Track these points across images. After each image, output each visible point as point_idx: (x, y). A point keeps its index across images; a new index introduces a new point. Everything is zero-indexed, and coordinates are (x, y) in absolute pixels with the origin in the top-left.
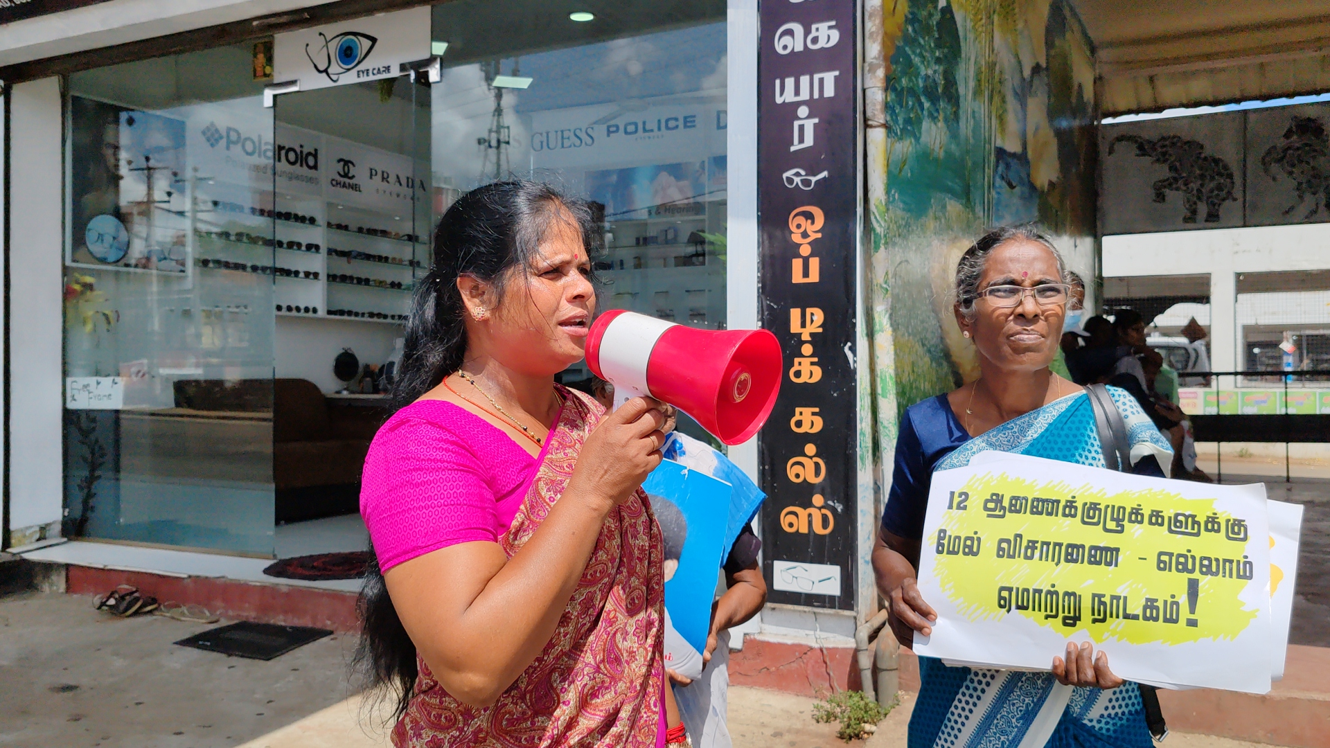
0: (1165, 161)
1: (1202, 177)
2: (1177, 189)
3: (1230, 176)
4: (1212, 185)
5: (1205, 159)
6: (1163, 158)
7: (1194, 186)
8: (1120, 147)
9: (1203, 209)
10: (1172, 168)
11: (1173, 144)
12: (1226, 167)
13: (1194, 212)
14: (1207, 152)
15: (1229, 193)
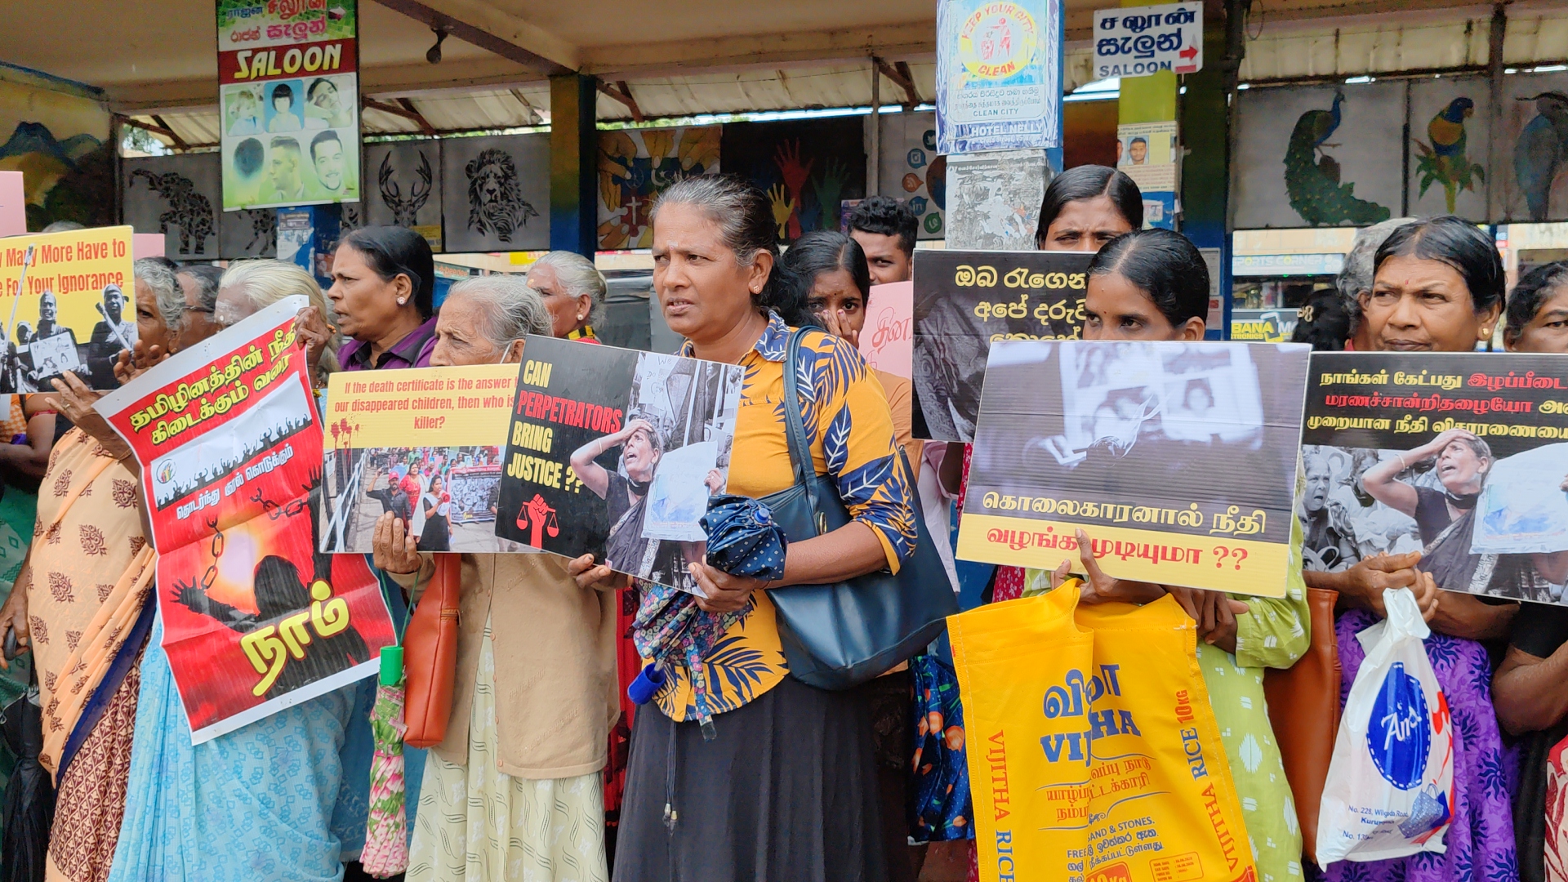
0: (168, 196)
1: (192, 211)
2: (175, 222)
3: (210, 213)
4: (199, 219)
5: (194, 196)
6: (166, 193)
7: (186, 220)
8: (136, 179)
9: (193, 241)
10: (172, 203)
11: (173, 180)
12: (207, 203)
13: (187, 244)
14: (196, 190)
15: (209, 228)
